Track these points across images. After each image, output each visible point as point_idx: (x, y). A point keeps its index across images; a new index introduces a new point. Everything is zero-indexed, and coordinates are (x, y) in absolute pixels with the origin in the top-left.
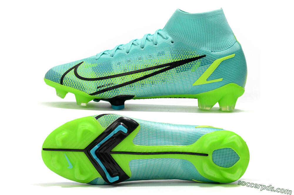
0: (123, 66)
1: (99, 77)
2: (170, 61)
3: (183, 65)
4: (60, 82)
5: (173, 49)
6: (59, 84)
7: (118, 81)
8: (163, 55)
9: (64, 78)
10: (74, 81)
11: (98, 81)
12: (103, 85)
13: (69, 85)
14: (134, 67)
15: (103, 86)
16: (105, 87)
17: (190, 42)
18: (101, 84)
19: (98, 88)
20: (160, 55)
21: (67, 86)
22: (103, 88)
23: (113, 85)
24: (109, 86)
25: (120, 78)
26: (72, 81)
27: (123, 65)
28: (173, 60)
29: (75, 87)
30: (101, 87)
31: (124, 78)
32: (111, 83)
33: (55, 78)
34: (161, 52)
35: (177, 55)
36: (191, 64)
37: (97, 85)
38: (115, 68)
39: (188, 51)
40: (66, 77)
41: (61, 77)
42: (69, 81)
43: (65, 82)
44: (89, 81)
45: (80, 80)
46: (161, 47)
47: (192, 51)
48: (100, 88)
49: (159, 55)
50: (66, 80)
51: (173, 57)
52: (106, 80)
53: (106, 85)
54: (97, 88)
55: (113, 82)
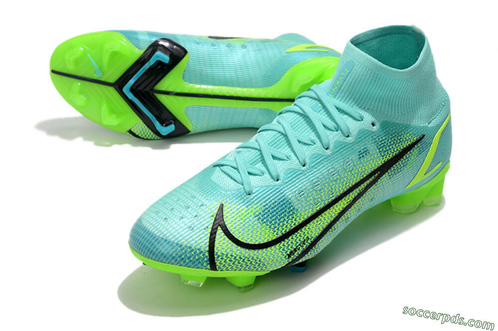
0: (311, 198)
1: (280, 234)
2: (380, 162)
3: (397, 164)
4: (208, 267)
5: (379, 139)
6: (207, 270)
7: (313, 229)
8: (366, 154)
9: (216, 256)
10: (241, 258)
11: (283, 242)
12: (294, 247)
13: (232, 268)
14: (330, 192)
15: (295, 250)
16: (299, 249)
17: (400, 118)
18: (292, 247)
19: (289, 256)
20: (363, 156)
21: (228, 270)
22: (296, 253)
23: (309, 241)
24: (305, 246)
25: (314, 223)
26: (237, 258)
27: (310, 195)
28: (383, 159)
29: (247, 268)
30: (294, 254)
31: (320, 220)
32: (305, 238)
33: (191, 259)
34: (362, 151)
35: (388, 148)
36: (408, 156)
37: (287, 252)
38: (300, 206)
39: (400, 136)
40: (219, 254)
41: (207, 254)
42: (231, 261)
43: (221, 264)
44: (269, 249)
45: (252, 253)
46: (360, 140)
47: (406, 134)
48: (292, 256)
49: (361, 157)
50: (222, 259)
51: (382, 154)
52: (295, 235)
53: (300, 245)
54: (287, 257)
55: (307, 235)
